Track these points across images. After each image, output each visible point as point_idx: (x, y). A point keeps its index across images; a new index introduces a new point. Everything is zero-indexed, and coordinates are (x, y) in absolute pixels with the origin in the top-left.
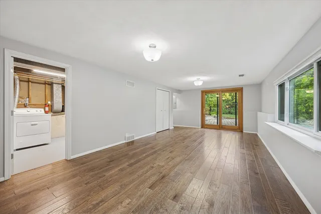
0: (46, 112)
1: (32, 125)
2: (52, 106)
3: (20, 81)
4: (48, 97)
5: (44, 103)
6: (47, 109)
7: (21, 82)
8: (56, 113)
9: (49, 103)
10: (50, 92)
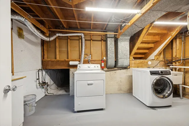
0: (102, 68)
1: (88, 85)
2: (106, 62)
3: (86, 40)
4: (104, 53)
5: (101, 59)
6: (103, 64)
7: (87, 42)
8: (110, 68)
9: (105, 58)
10: (105, 49)
